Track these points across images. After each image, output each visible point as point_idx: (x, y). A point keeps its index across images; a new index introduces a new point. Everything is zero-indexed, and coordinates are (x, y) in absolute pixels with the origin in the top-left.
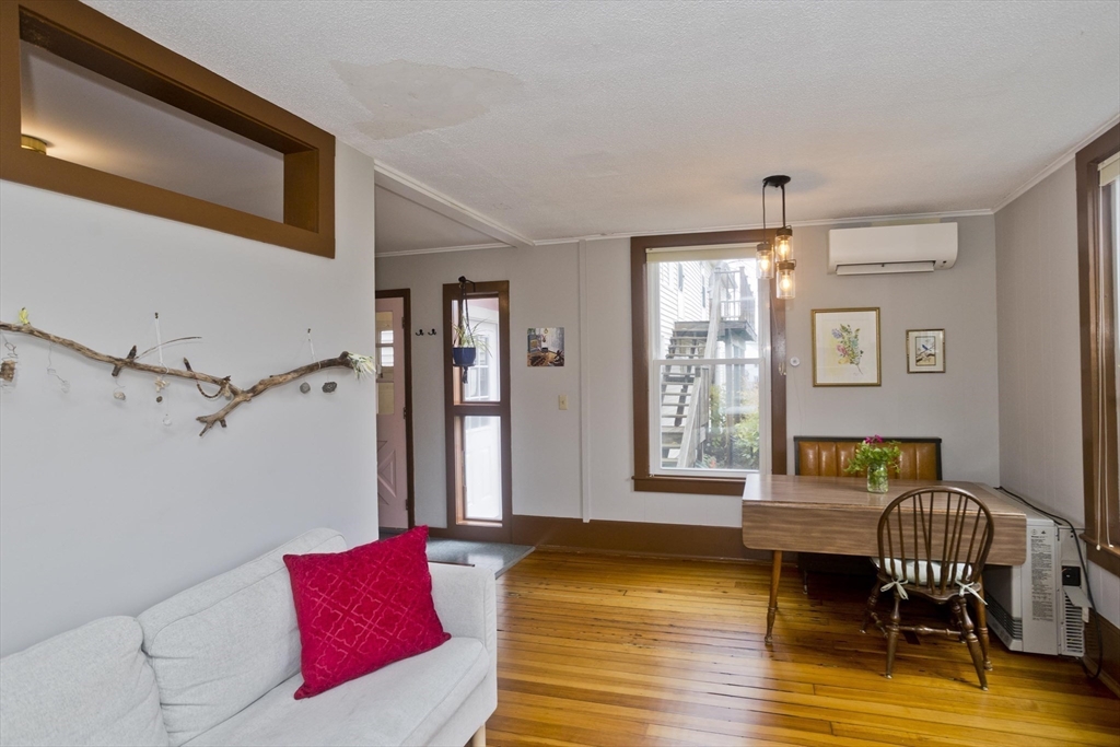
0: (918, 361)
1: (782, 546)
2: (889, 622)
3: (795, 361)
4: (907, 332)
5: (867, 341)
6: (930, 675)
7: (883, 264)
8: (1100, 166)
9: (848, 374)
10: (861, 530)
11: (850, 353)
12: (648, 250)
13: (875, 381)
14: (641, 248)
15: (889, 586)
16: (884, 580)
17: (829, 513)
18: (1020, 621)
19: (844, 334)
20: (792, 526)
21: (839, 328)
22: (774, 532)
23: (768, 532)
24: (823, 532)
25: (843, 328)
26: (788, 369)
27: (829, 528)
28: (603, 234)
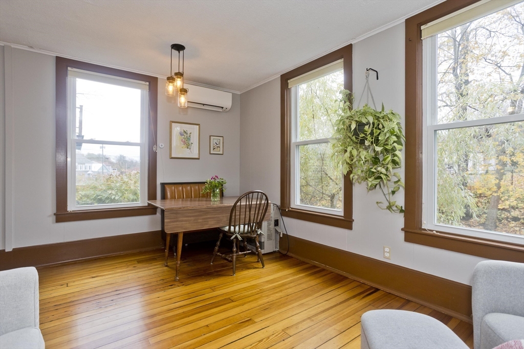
0: (214, 149)
1: (185, 229)
2: (232, 252)
3: (162, 145)
4: (210, 136)
5: (195, 140)
6: (246, 270)
7: (204, 105)
8: (289, 81)
9: (186, 153)
10: (219, 216)
11: (187, 143)
12: (69, 68)
13: (197, 157)
14: (63, 65)
15: (234, 236)
16: (231, 235)
17: (206, 210)
18: (264, 242)
19: (185, 134)
20: (190, 218)
21: (183, 131)
22: (181, 223)
23: (178, 223)
24: (204, 219)
25: (184, 131)
26: (158, 149)
27: (206, 217)
28: (31, 47)
